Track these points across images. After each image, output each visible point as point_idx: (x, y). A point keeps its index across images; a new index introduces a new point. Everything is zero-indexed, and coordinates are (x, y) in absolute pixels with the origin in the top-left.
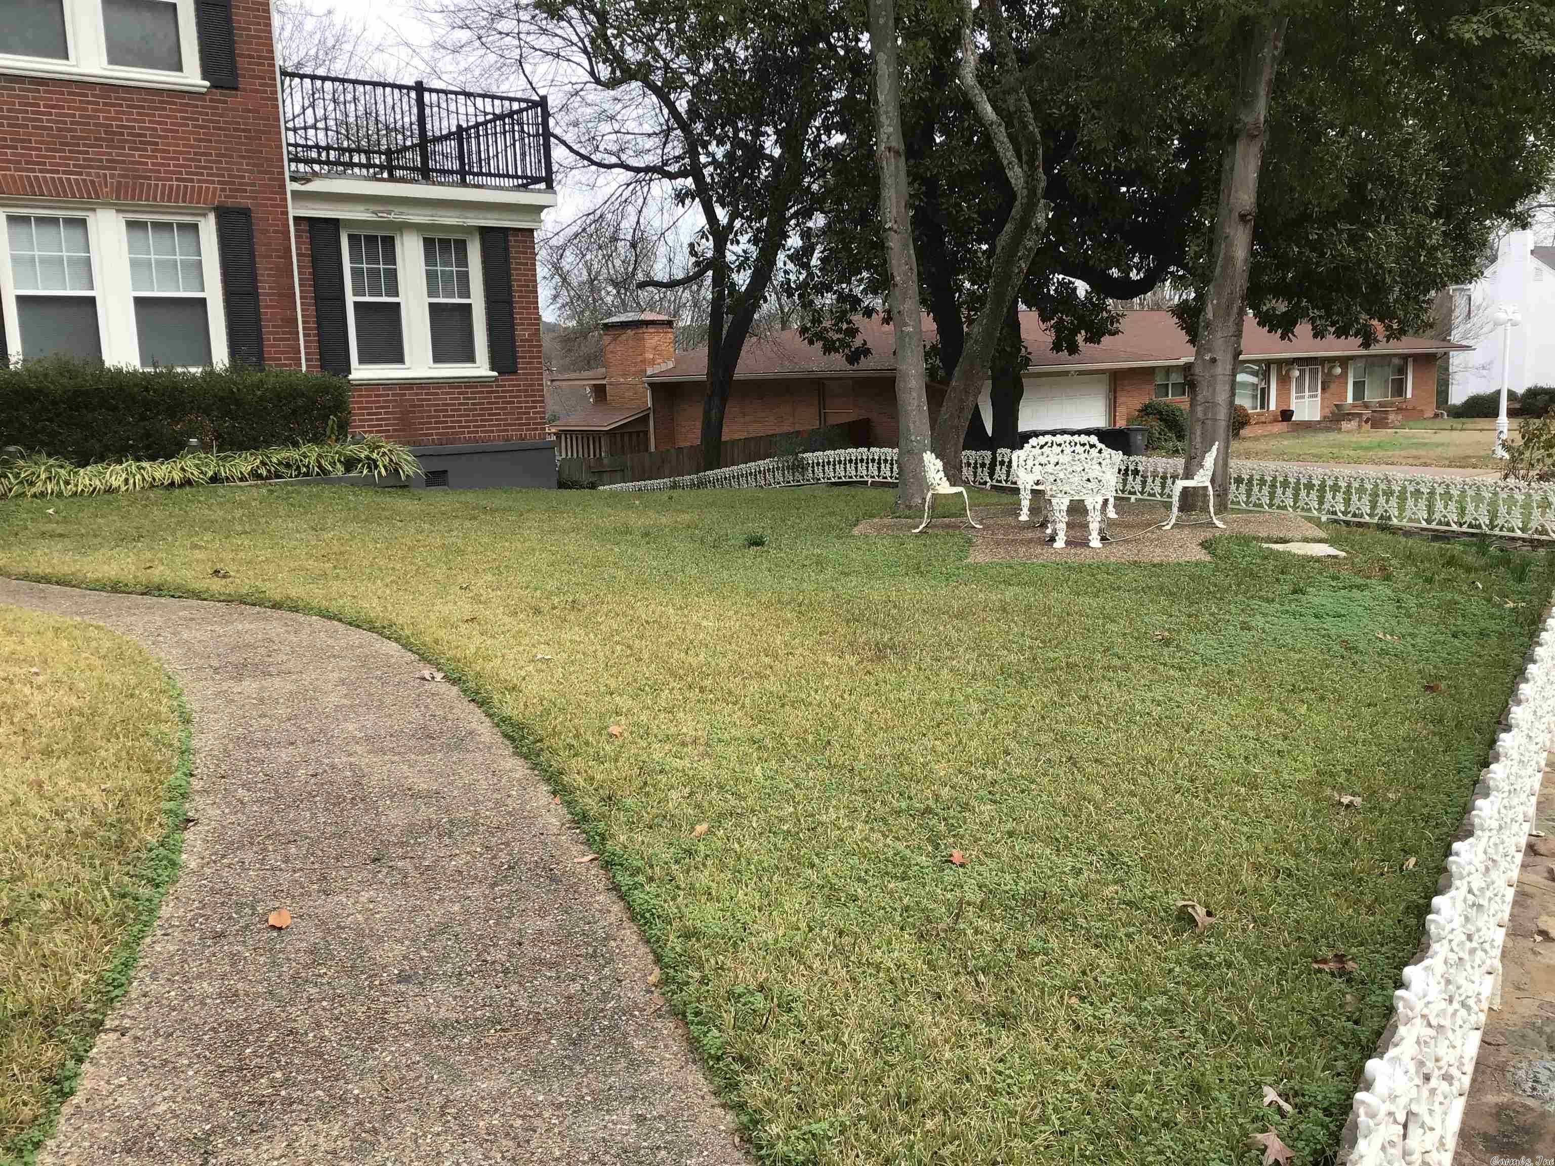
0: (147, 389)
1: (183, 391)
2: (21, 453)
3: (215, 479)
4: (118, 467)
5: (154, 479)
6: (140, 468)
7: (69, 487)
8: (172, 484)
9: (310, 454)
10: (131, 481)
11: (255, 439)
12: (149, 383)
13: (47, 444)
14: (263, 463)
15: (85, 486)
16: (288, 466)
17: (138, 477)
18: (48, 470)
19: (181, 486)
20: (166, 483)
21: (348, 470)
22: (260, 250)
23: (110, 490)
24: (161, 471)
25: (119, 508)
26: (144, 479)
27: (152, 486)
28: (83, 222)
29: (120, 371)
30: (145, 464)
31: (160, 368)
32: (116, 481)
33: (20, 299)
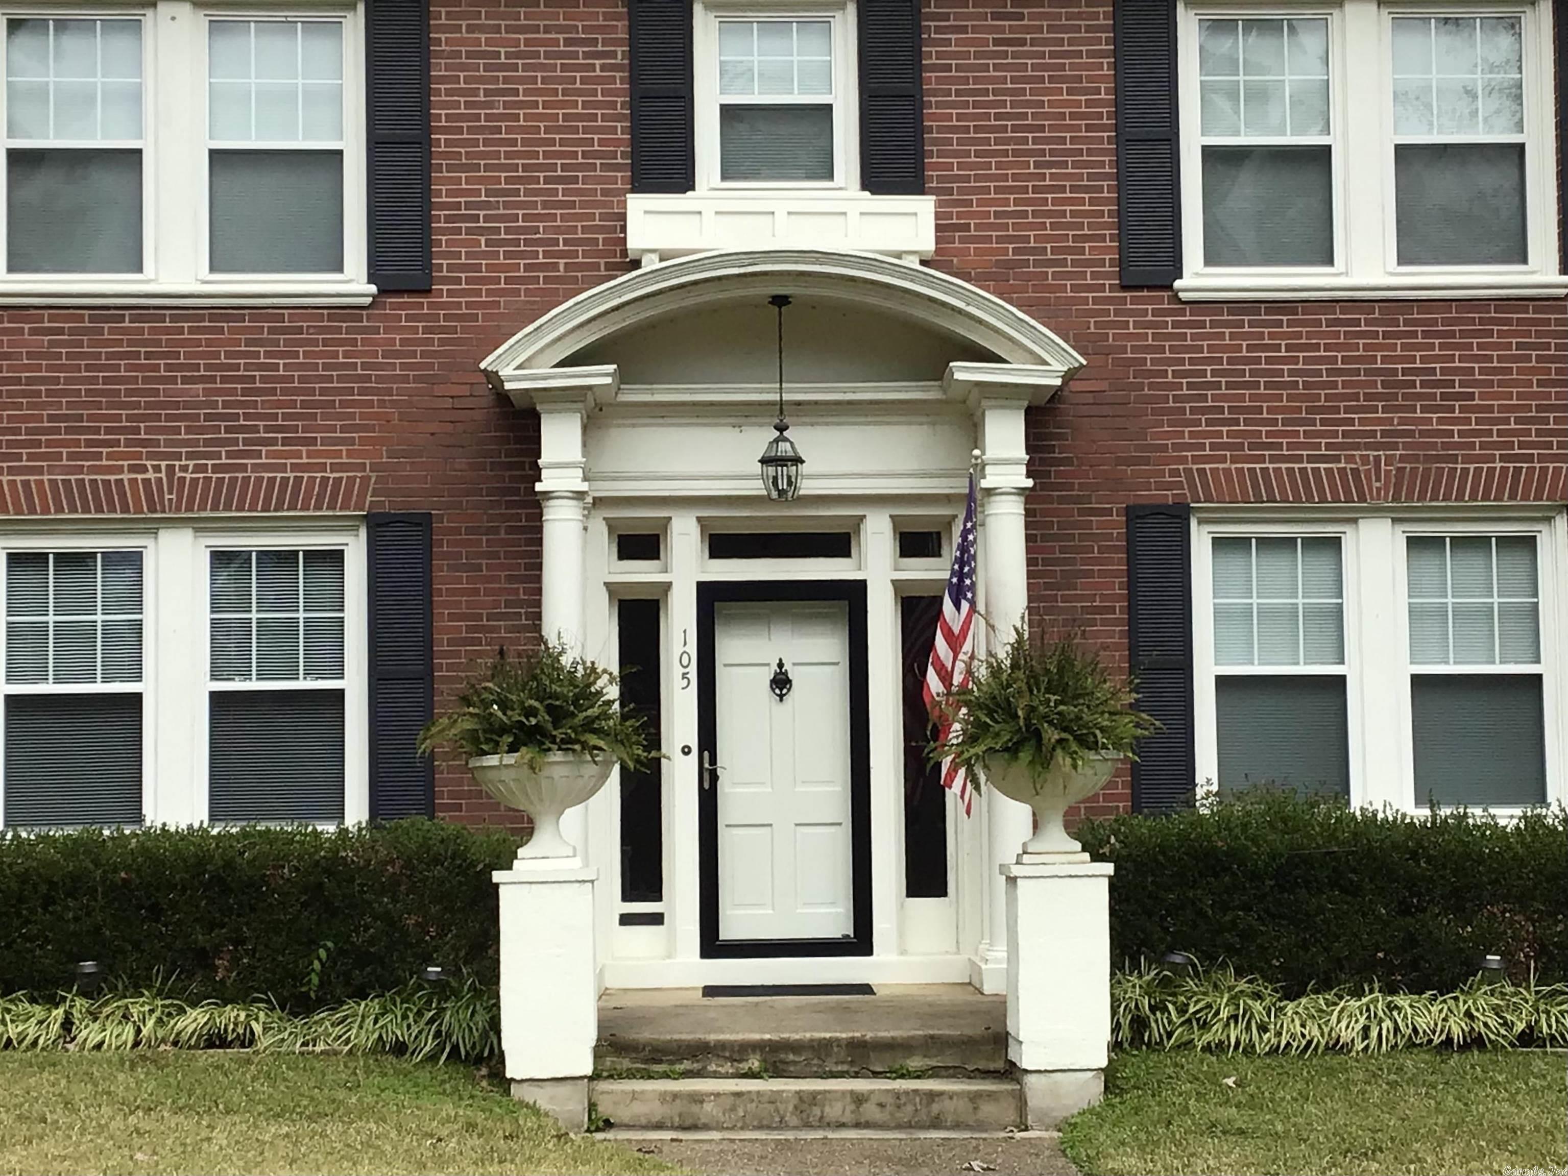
0: (1414, 856)
1: (1481, 859)
2: (1194, 966)
3: (1528, 1038)
4: (1354, 1004)
5: (1415, 1030)
6: (1391, 1007)
7: (1266, 1037)
8: (1447, 1044)
10: (1374, 1034)
12: (1419, 844)
13: (1238, 952)
15: (1293, 1036)
17: (1387, 1024)
18: (1234, 1000)
19: (1465, 1047)
20: (1436, 1041)
23: (1336, 1048)
24: (1430, 1014)
25: (1346, 1086)
26: (1397, 1029)
27: (1411, 1045)
28: (1335, 543)
29: (1370, 820)
30: (1402, 1001)
31: (1445, 811)
32: (1348, 1032)
33: (1223, 682)
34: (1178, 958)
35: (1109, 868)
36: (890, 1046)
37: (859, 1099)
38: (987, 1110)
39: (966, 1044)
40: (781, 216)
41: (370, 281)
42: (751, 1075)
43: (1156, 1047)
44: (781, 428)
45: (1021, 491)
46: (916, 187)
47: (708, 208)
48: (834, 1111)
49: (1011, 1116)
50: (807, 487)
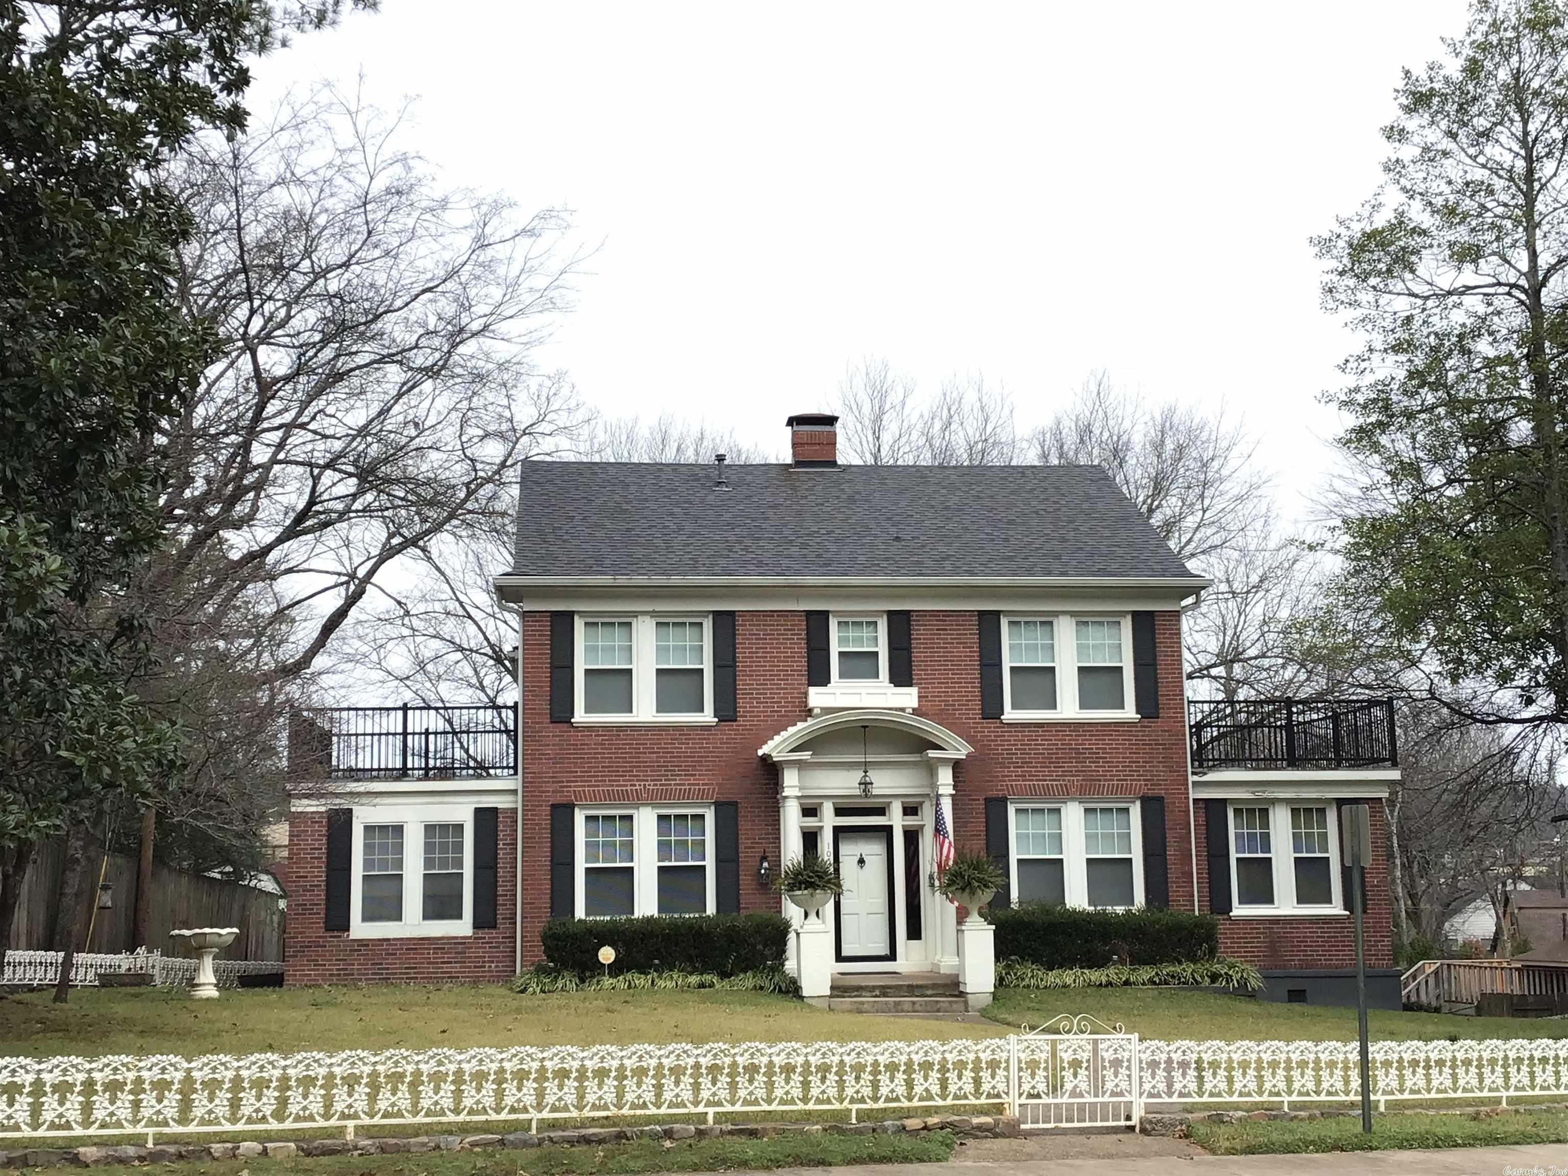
0: (1089, 923)
1: (1111, 925)
2: (1019, 960)
3: (1127, 983)
4: (1071, 972)
5: (1091, 981)
6: (1083, 973)
7: (1043, 982)
8: (1101, 985)
9: (1187, 969)
10: (1077, 981)
11: (1154, 958)
12: (1090, 919)
13: (1032, 956)
14: (1157, 974)
15: (1052, 982)
16: (1173, 977)
17: (1081, 978)
18: (1032, 971)
19: (1106, 986)
20: (1097, 983)
21: (1213, 982)
22: (1168, 824)
23: (1065, 986)
24: (1095, 975)
25: (1069, 997)
26: (1085, 980)
27: (1089, 985)
28: (1058, 811)
29: (1074, 911)
30: (1086, 971)
31: (1099, 908)
32: (1069, 981)
33: (1019, 861)
34: (1013, 958)
35: (993, 927)
36: (921, 987)
37: (914, 1003)
38: (955, 1006)
39: (945, 986)
40: (864, 695)
41: (715, 716)
42: (876, 996)
43: (1007, 986)
44: (866, 772)
45: (951, 795)
46: (910, 684)
47: (838, 692)
48: (906, 1007)
49: (962, 1009)
50: (875, 792)
